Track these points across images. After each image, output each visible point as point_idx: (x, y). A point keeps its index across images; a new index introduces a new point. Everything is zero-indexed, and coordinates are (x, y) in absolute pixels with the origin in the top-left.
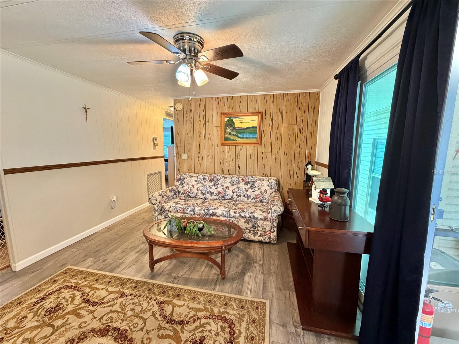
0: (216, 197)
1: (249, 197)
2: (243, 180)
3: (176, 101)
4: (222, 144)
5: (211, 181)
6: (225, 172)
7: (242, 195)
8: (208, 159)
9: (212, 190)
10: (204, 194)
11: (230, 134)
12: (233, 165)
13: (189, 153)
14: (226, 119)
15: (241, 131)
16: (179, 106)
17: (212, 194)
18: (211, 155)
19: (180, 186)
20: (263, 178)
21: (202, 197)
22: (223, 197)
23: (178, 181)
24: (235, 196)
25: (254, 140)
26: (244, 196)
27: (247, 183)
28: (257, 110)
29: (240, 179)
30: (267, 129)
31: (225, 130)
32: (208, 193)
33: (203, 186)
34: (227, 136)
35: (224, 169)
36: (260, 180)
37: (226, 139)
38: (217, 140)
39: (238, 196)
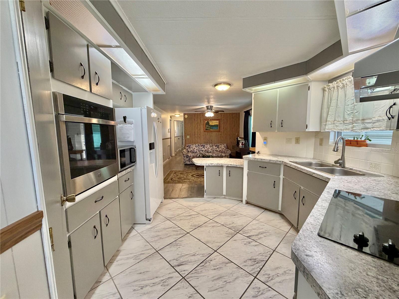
0: (204, 152)
1: (217, 151)
2: (214, 145)
3: (185, 114)
4: (205, 132)
5: (202, 146)
6: (206, 143)
7: (215, 150)
8: (198, 137)
9: (203, 150)
10: (199, 151)
11: (208, 127)
12: (209, 140)
13: (190, 135)
14: (206, 122)
15: (212, 126)
16: (186, 116)
17: (203, 151)
18: (200, 136)
19: (189, 149)
20: (222, 144)
21: (199, 152)
22: (207, 152)
23: (187, 147)
24: (212, 151)
25: (217, 130)
26: (215, 151)
27: (216, 146)
28: (218, 119)
29: (213, 145)
30: (222, 126)
31: (206, 126)
32: (201, 151)
33: (199, 148)
34: (206, 128)
35: (205, 142)
36: (220, 145)
37: (206, 129)
38: (202, 130)
39: (213, 151)
